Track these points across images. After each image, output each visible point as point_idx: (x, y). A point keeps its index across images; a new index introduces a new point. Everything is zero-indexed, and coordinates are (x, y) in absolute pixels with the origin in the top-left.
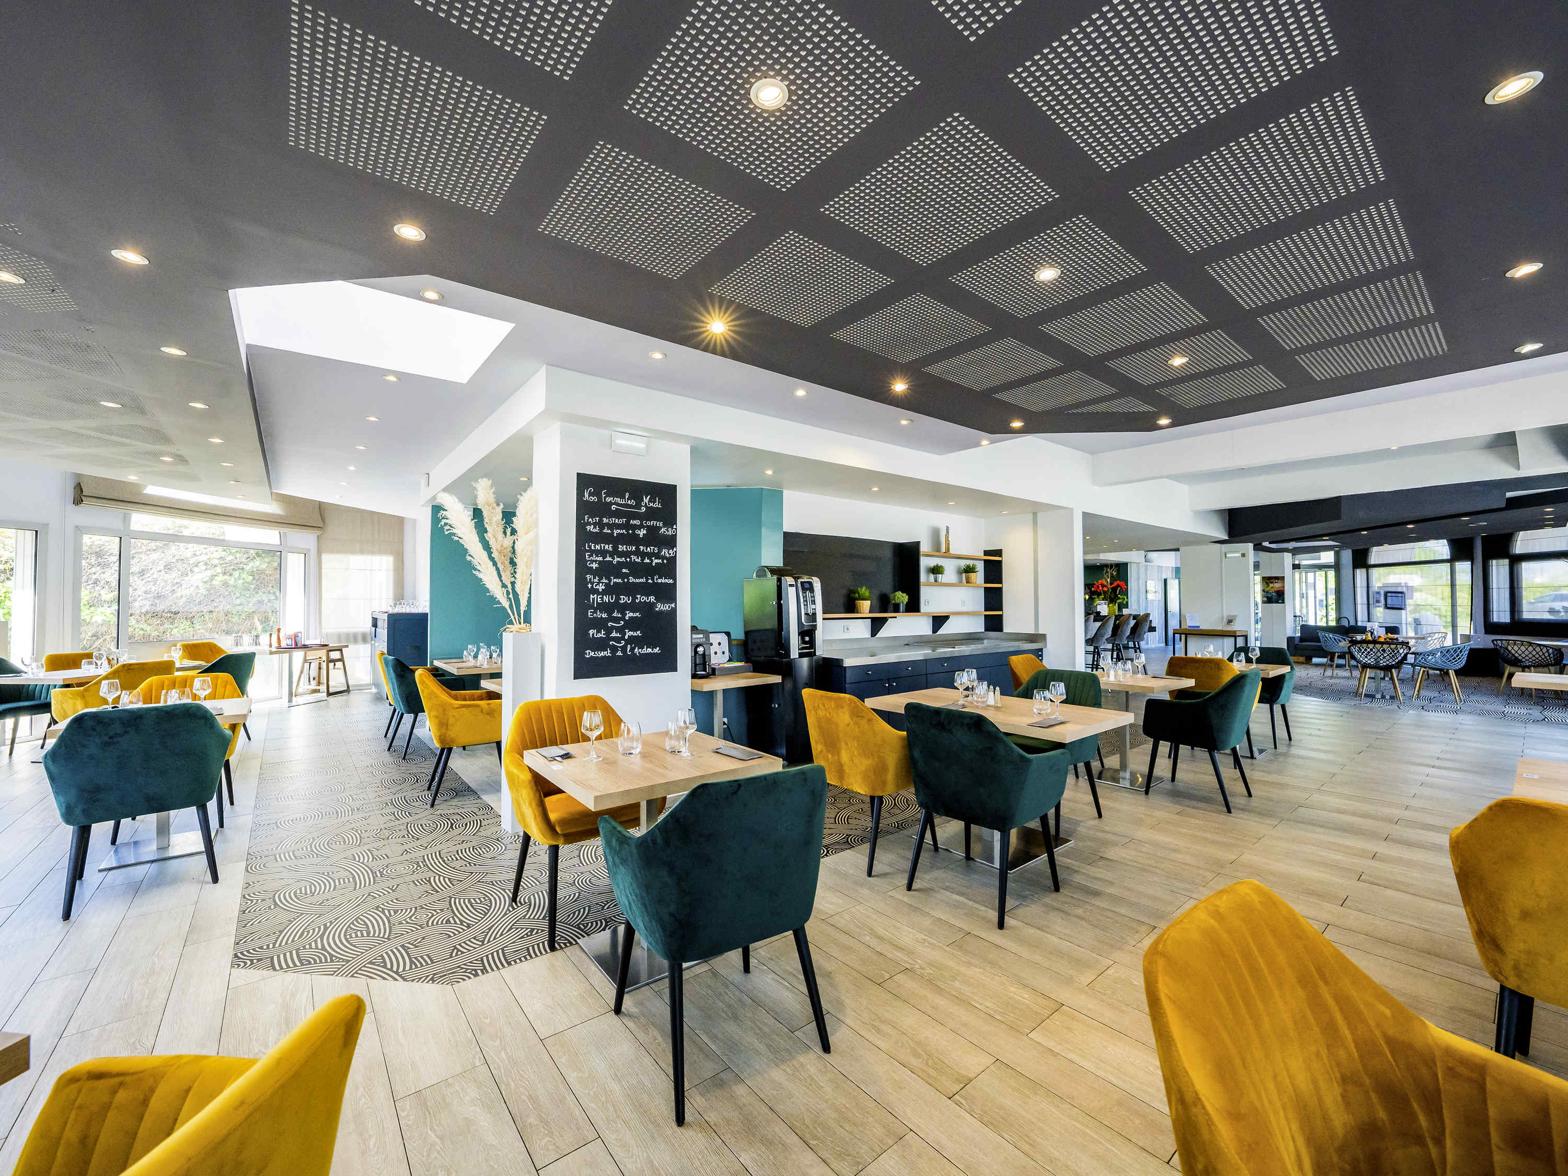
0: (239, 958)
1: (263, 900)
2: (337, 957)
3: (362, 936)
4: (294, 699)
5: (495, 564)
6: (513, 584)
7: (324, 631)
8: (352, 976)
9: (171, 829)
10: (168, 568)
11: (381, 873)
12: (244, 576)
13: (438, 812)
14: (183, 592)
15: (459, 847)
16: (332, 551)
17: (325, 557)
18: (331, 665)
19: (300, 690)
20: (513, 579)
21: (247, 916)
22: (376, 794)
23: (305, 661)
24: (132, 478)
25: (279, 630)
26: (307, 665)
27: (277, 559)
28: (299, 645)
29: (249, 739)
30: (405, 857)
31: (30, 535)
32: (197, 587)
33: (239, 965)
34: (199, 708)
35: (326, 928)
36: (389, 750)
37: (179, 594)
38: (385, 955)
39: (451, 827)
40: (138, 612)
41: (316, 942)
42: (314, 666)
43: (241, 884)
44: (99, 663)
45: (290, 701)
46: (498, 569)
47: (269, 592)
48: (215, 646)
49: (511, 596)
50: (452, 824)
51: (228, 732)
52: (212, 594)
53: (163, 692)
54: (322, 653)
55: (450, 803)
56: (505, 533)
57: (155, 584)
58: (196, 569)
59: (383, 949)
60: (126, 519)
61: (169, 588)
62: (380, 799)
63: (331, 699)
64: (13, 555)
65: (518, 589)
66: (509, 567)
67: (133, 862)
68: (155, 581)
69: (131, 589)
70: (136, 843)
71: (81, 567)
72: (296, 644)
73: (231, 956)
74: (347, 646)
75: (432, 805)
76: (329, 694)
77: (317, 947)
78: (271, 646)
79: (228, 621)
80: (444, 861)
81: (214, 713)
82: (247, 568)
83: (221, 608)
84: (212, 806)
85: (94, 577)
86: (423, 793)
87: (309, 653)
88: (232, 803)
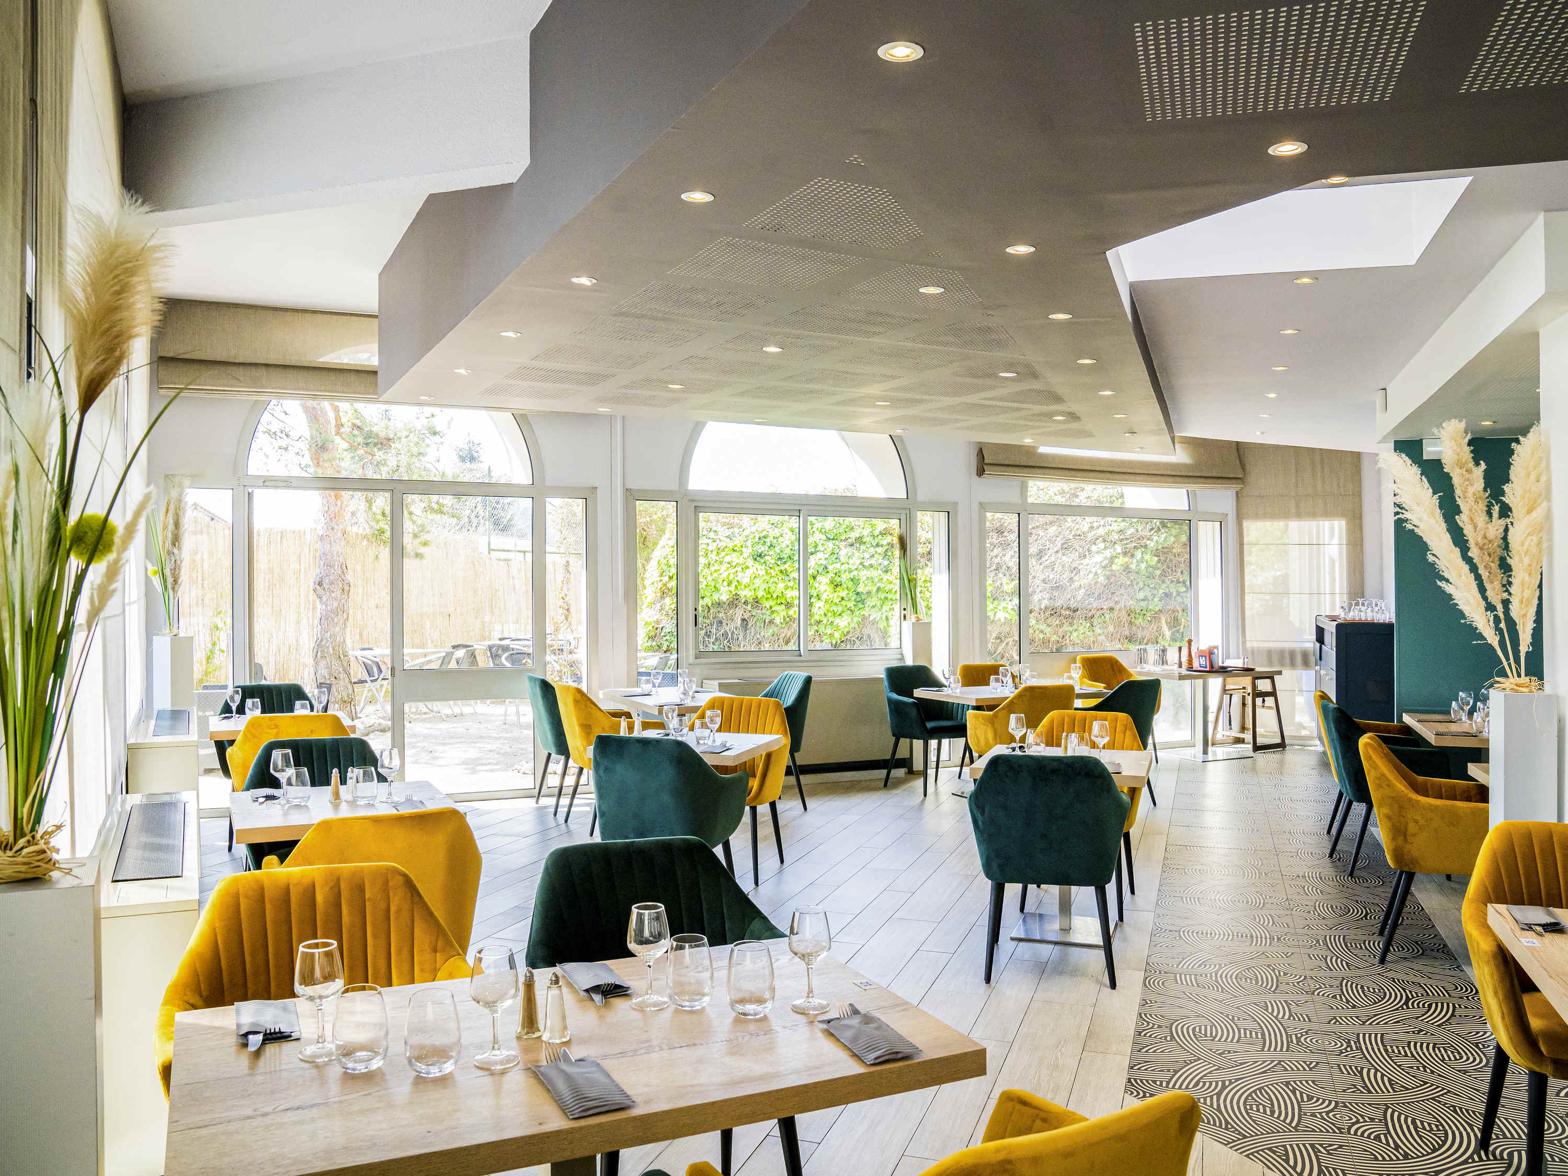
0: (1133, 1085)
1: (1159, 1027)
2: (1233, 1127)
3: (1265, 1112)
4: (1210, 749)
5: (1474, 569)
6: (1506, 603)
7: (1248, 645)
8: (1247, 1156)
9: (1073, 908)
10: (1066, 547)
11: (1298, 1039)
12: (1147, 557)
13: (1391, 974)
14: (1083, 580)
15: (1411, 1037)
16: (1257, 516)
17: (1246, 524)
18: (1259, 701)
19: (1219, 736)
20: (1505, 595)
21: (1144, 1040)
22: (1306, 923)
23: (1225, 691)
24: (1028, 441)
25: (1190, 642)
26: (1227, 698)
27: (1186, 528)
28: (1216, 667)
29: (1155, 804)
30: (1332, 1027)
31: (943, 516)
32: (1096, 573)
33: (1132, 1093)
34: (1096, 763)
35: (1224, 1087)
36: (1331, 856)
37: (1076, 584)
38: (1289, 1148)
39: (1406, 1003)
40: (1037, 608)
41: (1211, 1097)
42: (1236, 699)
43: (1138, 1000)
44: (1005, 680)
45: (1205, 752)
46: (1478, 578)
47: (1178, 582)
48: (1117, 662)
49: (1503, 625)
50: (1408, 999)
51: (1126, 798)
52: (1112, 584)
53: (1064, 734)
54: (1247, 681)
55: (1408, 964)
56: (1489, 514)
57: (1053, 570)
58: (1094, 548)
59: (1289, 1139)
60: (1024, 489)
61: (1067, 575)
62: (1310, 932)
63: (1260, 756)
64: (929, 536)
65: (1514, 614)
66: (1499, 575)
67: (1038, 938)
68: (1052, 566)
69: (1030, 577)
70: (1041, 915)
71: (985, 547)
72: (1212, 666)
73: (1125, 1081)
74: (1280, 673)
75: (1382, 961)
76: (1257, 748)
77: (1212, 1106)
78: (1180, 666)
79: (1131, 623)
80: (1386, 1051)
81: (1110, 769)
82: (1151, 544)
83: (1122, 604)
84: (1111, 889)
85: (997, 560)
86: (1371, 938)
87: (1229, 680)
88: (1133, 892)
